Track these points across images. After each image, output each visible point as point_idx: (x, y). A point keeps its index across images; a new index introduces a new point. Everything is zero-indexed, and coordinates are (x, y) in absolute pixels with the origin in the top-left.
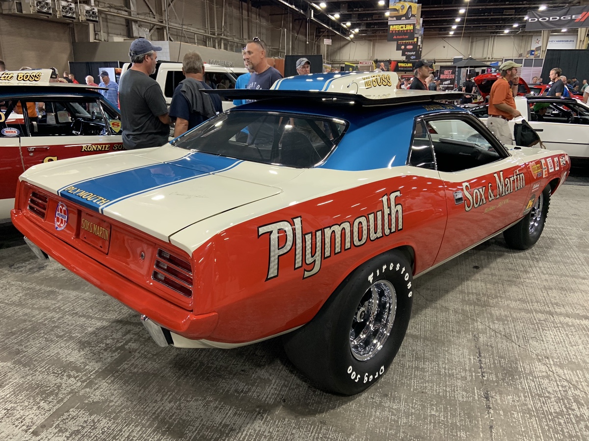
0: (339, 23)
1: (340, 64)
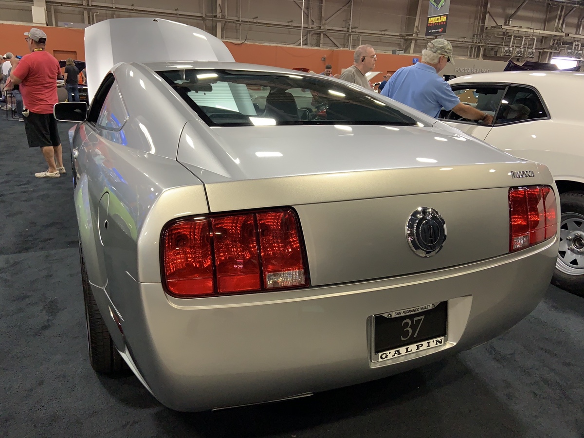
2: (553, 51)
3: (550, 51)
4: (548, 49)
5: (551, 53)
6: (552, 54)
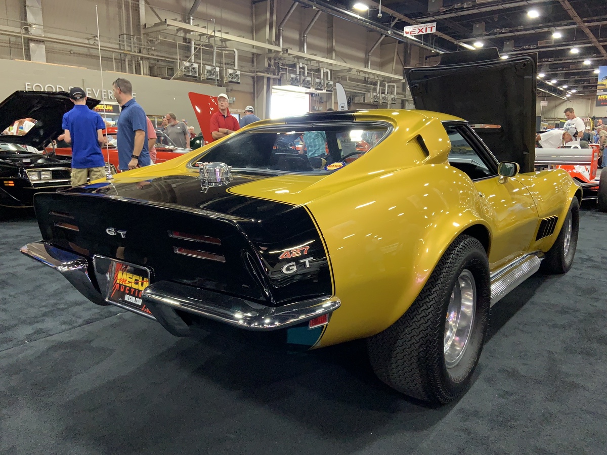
0: (555, 87)
1: (555, 120)
2: (272, 76)
3: (266, 75)
5: (268, 79)
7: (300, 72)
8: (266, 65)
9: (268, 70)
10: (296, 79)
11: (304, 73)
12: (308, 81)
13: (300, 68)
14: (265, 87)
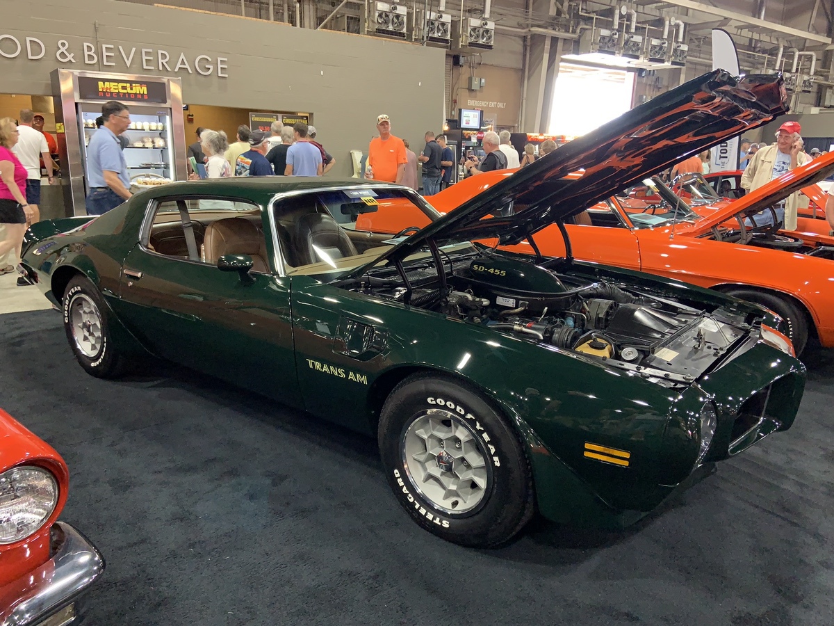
2: (561, 34)
3: (550, 32)
4: (546, 28)
5: (555, 40)
6: (560, 44)
7: (621, 25)
8: (552, 12)
9: (554, 23)
10: (611, 38)
11: (628, 27)
12: (636, 44)
13: (621, 16)
14: (546, 57)
